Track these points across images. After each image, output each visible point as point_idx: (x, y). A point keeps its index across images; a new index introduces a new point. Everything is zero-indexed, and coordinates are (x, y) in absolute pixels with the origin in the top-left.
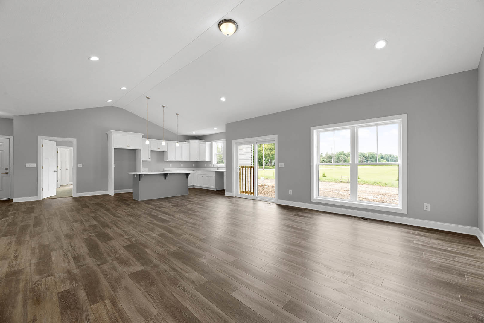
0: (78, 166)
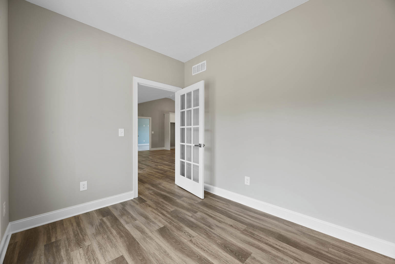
0: (152, 133)
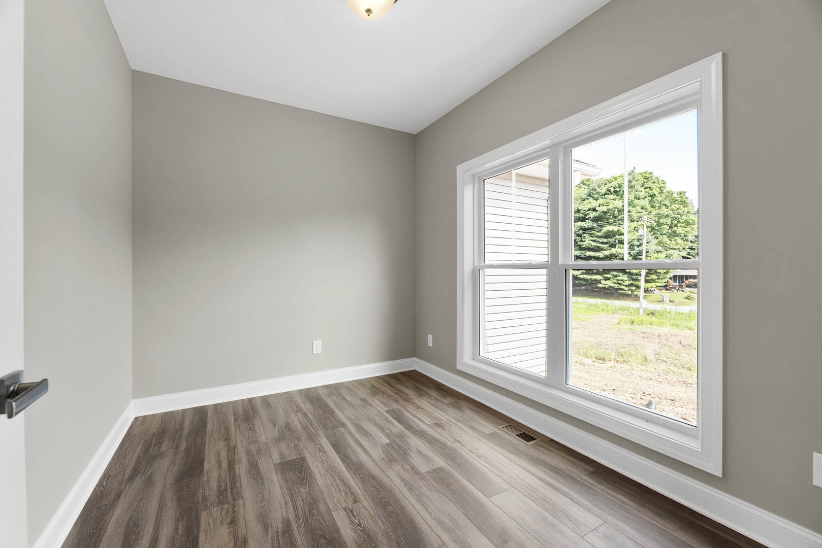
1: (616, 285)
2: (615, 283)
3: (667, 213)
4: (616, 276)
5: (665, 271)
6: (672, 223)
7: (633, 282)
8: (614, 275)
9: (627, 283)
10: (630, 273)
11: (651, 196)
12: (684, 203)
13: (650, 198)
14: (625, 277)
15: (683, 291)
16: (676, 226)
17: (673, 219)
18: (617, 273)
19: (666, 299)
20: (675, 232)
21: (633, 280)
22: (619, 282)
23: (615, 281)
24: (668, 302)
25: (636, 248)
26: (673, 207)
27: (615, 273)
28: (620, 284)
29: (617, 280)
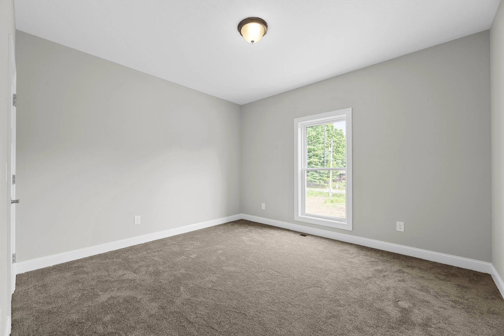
1: (313, 179)
2: (312, 178)
3: (335, 140)
4: (313, 174)
5: (336, 171)
6: (337, 146)
7: (321, 178)
8: (311, 174)
9: (318, 178)
10: (320, 173)
11: (328, 130)
12: (342, 135)
13: (327, 132)
14: (317, 175)
15: (341, 182)
16: (339, 147)
17: (338, 144)
18: (313, 173)
19: (337, 187)
20: (338, 150)
21: (321, 176)
22: (315, 177)
23: (312, 177)
24: (338, 188)
25: (322, 159)
26: (338, 137)
27: (312, 173)
28: (315, 179)
29: (313, 176)
